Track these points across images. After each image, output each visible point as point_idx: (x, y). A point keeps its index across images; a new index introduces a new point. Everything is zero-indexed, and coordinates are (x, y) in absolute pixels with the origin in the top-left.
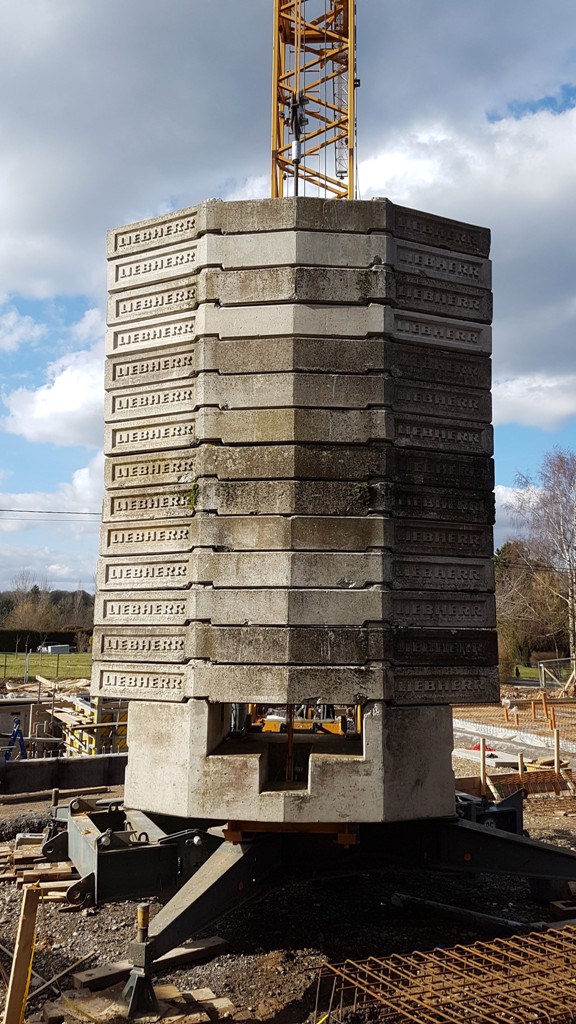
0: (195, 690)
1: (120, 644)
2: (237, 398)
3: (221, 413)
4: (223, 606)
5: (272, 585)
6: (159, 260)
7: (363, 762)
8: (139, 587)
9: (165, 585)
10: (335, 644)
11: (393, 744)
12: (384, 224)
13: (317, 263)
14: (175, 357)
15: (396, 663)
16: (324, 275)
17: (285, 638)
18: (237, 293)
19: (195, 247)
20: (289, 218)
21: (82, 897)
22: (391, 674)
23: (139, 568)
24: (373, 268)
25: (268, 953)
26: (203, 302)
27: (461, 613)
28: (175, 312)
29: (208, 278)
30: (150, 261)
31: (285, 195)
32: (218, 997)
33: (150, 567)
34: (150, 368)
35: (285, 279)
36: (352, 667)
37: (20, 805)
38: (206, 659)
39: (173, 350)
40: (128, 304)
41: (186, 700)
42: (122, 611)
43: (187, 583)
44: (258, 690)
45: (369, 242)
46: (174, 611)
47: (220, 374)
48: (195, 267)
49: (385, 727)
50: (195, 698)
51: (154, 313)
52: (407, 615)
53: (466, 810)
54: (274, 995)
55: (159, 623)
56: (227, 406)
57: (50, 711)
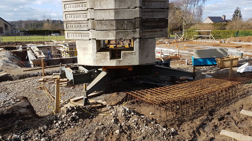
0: (92, 37)
1: (71, 26)
4: (97, 15)
5: (110, 9)
7: (134, 52)
8: (74, 10)
9: (81, 10)
10: (127, 24)
11: (141, 48)
15: (143, 28)
17: (114, 23)
21: (71, 84)
22: (141, 31)
23: (73, 5)
25: (113, 93)
27: (160, 15)
32: (103, 102)
33: (76, 5)
36: (131, 30)
37: (53, 68)
38: (94, 29)
41: (90, 40)
42: (70, 17)
43: (87, 9)
44: (108, 37)
46: (84, 17)
49: (139, 44)
50: (92, 39)
52: (146, 16)
53: (157, 63)
54: (115, 101)
55: (81, 20)
57: (57, 48)
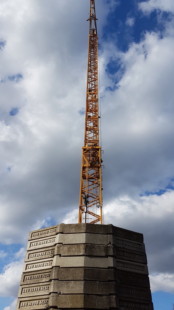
2: (64, 290)
3: (58, 296)
6: (44, 241)
12: (111, 232)
13: (92, 243)
14: (45, 274)
16: (94, 247)
18: (67, 252)
19: (55, 237)
20: (84, 229)
24: (109, 245)
26: (56, 255)
28: (47, 258)
29: (58, 247)
30: (41, 241)
31: (82, 223)
34: (36, 278)
35: (82, 248)
39: (44, 271)
40: (32, 255)
45: (107, 237)
47: (59, 281)
48: (55, 244)
51: (40, 258)
56: (60, 293)
